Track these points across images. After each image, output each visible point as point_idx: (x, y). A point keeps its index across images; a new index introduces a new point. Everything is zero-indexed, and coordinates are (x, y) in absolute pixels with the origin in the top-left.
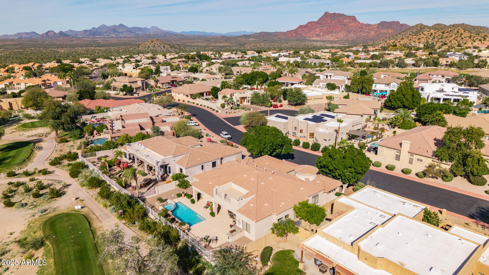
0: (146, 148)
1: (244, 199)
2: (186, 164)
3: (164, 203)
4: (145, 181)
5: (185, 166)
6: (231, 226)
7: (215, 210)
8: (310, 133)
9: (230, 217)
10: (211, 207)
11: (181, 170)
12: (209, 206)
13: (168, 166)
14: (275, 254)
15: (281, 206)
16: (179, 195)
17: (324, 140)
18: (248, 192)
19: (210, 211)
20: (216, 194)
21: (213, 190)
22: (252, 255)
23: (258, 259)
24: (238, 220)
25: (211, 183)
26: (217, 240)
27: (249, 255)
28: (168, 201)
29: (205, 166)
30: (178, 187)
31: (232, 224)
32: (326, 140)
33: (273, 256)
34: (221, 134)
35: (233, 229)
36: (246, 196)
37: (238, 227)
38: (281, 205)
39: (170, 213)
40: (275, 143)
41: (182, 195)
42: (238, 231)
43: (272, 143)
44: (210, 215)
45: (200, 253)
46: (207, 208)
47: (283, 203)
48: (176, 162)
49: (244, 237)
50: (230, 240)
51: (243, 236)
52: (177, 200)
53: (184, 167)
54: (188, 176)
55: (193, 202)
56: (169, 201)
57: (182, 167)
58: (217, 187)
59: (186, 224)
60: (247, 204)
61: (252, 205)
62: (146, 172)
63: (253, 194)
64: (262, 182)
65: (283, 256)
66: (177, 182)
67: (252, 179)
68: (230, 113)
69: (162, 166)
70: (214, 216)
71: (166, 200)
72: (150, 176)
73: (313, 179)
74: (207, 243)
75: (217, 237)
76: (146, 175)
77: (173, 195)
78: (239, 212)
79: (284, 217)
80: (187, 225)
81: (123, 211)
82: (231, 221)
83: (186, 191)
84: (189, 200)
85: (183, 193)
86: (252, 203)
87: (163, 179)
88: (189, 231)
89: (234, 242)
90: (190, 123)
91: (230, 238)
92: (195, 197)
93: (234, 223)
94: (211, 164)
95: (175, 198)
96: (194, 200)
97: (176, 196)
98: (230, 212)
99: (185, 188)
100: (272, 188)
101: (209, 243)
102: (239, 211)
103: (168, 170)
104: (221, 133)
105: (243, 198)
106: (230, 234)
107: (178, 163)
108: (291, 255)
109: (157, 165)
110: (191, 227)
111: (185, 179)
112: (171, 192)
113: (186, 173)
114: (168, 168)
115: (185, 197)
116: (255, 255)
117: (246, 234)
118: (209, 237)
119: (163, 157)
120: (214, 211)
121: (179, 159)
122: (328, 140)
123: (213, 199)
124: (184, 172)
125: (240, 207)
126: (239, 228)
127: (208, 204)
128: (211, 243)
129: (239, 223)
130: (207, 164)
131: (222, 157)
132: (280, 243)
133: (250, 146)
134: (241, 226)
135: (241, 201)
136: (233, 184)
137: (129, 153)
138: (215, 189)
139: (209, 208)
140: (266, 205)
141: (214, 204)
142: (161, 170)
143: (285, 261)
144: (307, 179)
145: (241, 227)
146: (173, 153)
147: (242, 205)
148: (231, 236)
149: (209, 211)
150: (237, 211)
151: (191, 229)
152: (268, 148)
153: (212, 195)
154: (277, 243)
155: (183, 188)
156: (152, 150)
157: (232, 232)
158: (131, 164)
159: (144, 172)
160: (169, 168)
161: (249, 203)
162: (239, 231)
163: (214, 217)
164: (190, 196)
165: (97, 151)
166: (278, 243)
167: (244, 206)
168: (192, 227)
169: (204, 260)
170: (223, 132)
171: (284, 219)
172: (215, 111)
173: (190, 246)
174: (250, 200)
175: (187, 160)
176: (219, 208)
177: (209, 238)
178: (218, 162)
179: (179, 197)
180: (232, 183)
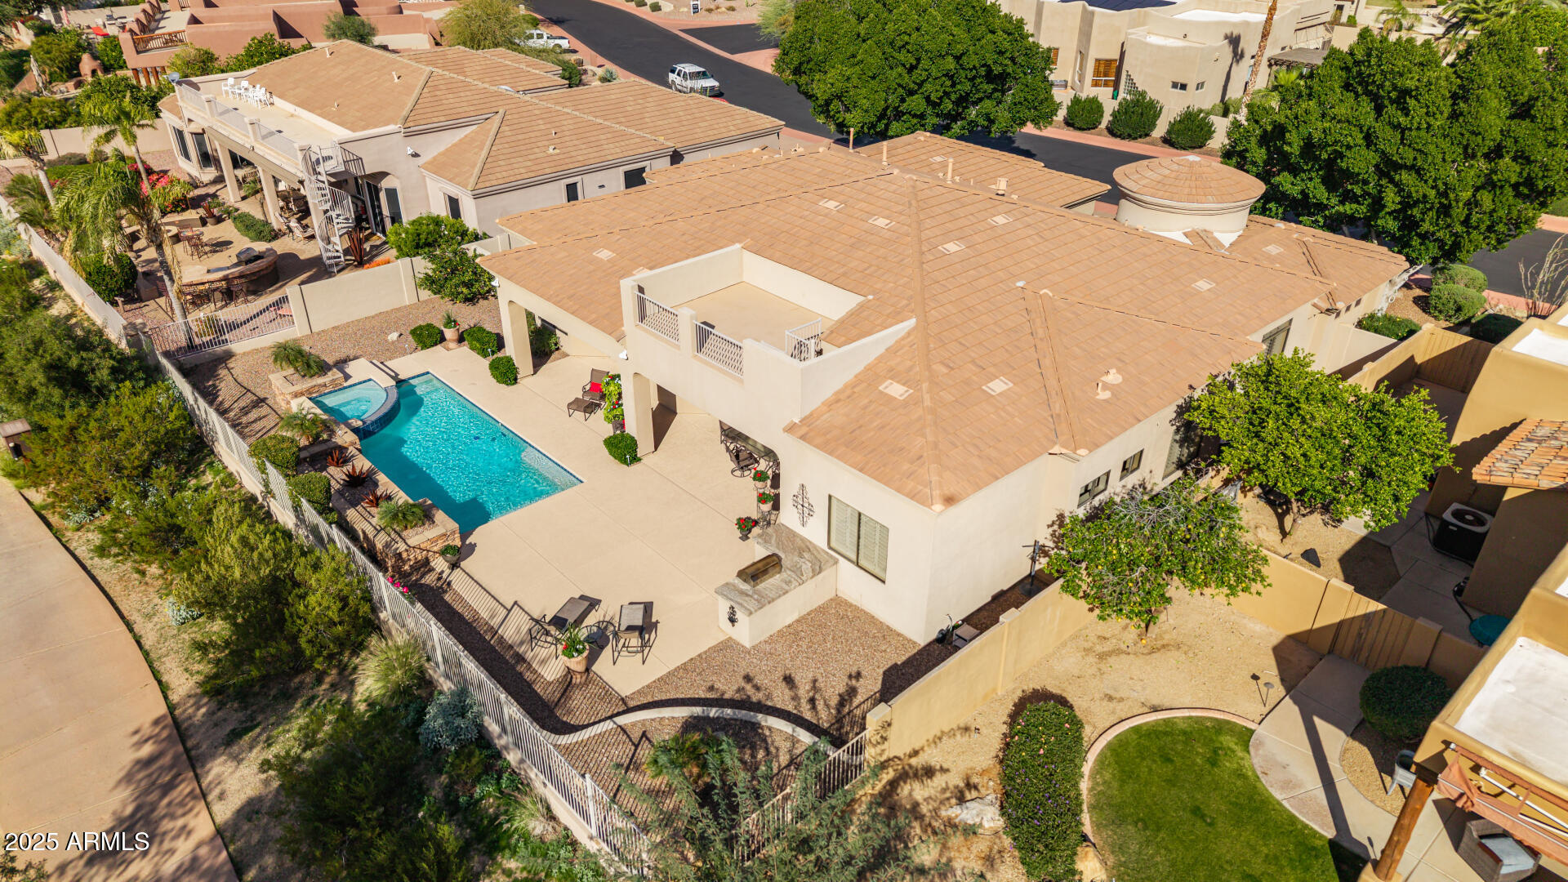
0: (276, 99)
1: (831, 352)
2: (477, 171)
3: (320, 380)
4: (248, 262)
5: (472, 181)
6: (746, 526)
7: (638, 425)
8: (1098, 61)
9: (733, 465)
10: (618, 404)
11: (454, 204)
12: (603, 397)
13: (385, 184)
14: (1101, 761)
15: (1104, 395)
16: (428, 337)
17: (1175, 85)
18: (861, 307)
19: (608, 430)
20: (642, 317)
21: (618, 295)
22: (929, 772)
23: (986, 815)
24: (796, 490)
25: (605, 254)
26: (646, 628)
27: (903, 776)
28: (351, 368)
29: (588, 186)
30: (426, 294)
31: (752, 510)
32: (1183, 87)
33: (1095, 773)
34: (672, 77)
35: (756, 550)
36: (848, 330)
37: (793, 535)
38: (1106, 387)
39: (344, 437)
40: (972, 61)
41: (443, 339)
42: (798, 571)
43: (958, 58)
44: (605, 451)
45: (512, 757)
46: (590, 408)
47: (1114, 377)
48: (426, 166)
49: (838, 602)
50: (746, 633)
51: (833, 595)
52: (409, 365)
53: (465, 186)
54: (486, 236)
55: (506, 373)
56: (359, 369)
57: (454, 191)
58: (642, 275)
59: (440, 516)
60: (858, 380)
61: (896, 390)
62: (276, 221)
63: (897, 317)
64: (947, 236)
65: (1171, 782)
66: (423, 265)
67: (882, 222)
68: (710, 10)
69: (340, 182)
70: (635, 459)
71: (341, 364)
72: (293, 244)
73: (1233, 237)
74: (577, 663)
75: (648, 608)
76: (275, 235)
77: (394, 336)
78: (803, 438)
79: (1116, 474)
80: (444, 523)
81: (28, 427)
82: (744, 495)
83: (468, 316)
84: (481, 365)
85: (450, 322)
86: (894, 375)
87: (360, 257)
88: (454, 566)
89: (771, 640)
90: (531, 37)
91: (739, 615)
92: (517, 348)
93: (766, 507)
94: (616, 178)
95: (404, 353)
96: (509, 360)
97: (411, 341)
98: (730, 434)
99: (471, 300)
100: (1018, 277)
101: (592, 659)
102: (806, 430)
103: (386, 212)
104: (673, 71)
105: (824, 345)
106: (745, 587)
107: (438, 167)
108: (1240, 774)
109: (316, 173)
110: (478, 536)
111: (471, 248)
112: (386, 320)
113: (480, 221)
114: (383, 196)
115: (465, 349)
116: (955, 780)
117: (850, 583)
118: (593, 603)
119: (344, 134)
120: (631, 428)
121: (442, 149)
122: (1191, 87)
123: (623, 356)
124: (471, 219)
125: (815, 402)
126: (804, 547)
127: (595, 387)
128: (607, 653)
129: (805, 509)
130: (599, 177)
131: (679, 146)
132: (1112, 660)
133: (832, 73)
134: (814, 532)
135: (814, 360)
136: (750, 258)
137: (194, 128)
138: (627, 286)
139: (600, 414)
140: (998, 386)
141: (627, 386)
142: (336, 202)
143: (1200, 828)
144: (1201, 238)
145: (820, 541)
146: (405, 113)
147: (828, 393)
148: (751, 604)
149: (600, 425)
150: (791, 429)
151: (472, 547)
152: (928, 87)
153: (611, 326)
154: (1091, 659)
155: (454, 297)
156: (303, 104)
157: (755, 573)
158: (212, 190)
159: (266, 223)
160: (392, 194)
161: (870, 377)
162: (806, 567)
163: (636, 467)
164: (488, 342)
165: (47, 127)
166: (1102, 657)
167: (836, 400)
168: (480, 530)
169: (537, 827)
170: (679, 67)
171: (1117, 488)
172: (647, 9)
173: (446, 686)
174: (880, 359)
175: (484, 153)
176: (665, 412)
177: (592, 619)
178: (658, 171)
179: (425, 346)
180: (747, 255)
